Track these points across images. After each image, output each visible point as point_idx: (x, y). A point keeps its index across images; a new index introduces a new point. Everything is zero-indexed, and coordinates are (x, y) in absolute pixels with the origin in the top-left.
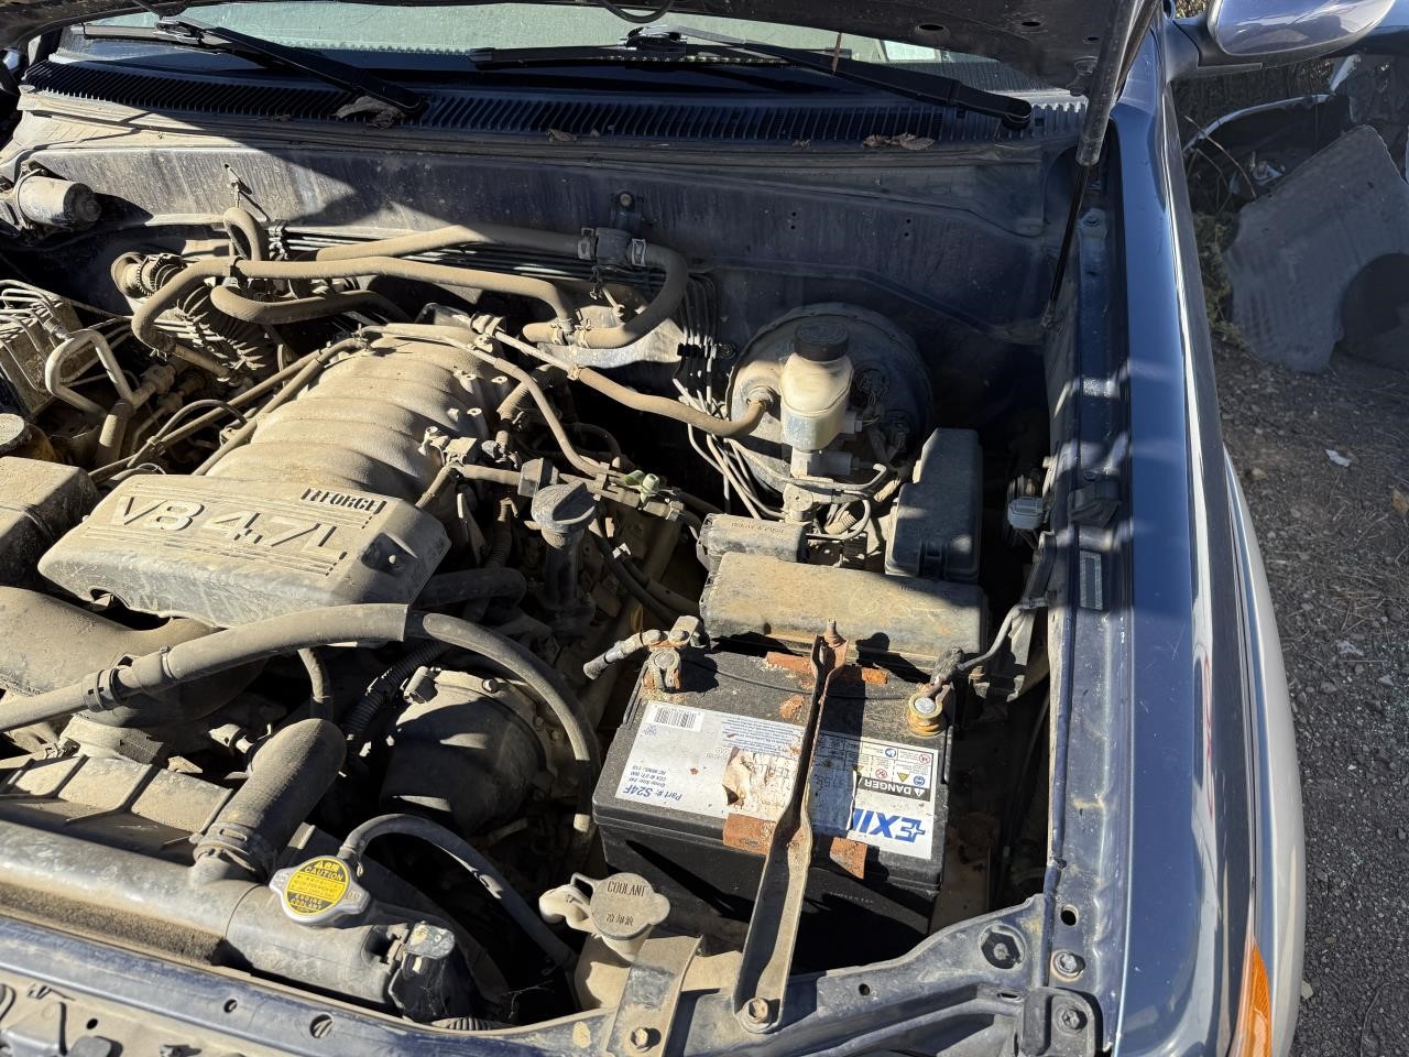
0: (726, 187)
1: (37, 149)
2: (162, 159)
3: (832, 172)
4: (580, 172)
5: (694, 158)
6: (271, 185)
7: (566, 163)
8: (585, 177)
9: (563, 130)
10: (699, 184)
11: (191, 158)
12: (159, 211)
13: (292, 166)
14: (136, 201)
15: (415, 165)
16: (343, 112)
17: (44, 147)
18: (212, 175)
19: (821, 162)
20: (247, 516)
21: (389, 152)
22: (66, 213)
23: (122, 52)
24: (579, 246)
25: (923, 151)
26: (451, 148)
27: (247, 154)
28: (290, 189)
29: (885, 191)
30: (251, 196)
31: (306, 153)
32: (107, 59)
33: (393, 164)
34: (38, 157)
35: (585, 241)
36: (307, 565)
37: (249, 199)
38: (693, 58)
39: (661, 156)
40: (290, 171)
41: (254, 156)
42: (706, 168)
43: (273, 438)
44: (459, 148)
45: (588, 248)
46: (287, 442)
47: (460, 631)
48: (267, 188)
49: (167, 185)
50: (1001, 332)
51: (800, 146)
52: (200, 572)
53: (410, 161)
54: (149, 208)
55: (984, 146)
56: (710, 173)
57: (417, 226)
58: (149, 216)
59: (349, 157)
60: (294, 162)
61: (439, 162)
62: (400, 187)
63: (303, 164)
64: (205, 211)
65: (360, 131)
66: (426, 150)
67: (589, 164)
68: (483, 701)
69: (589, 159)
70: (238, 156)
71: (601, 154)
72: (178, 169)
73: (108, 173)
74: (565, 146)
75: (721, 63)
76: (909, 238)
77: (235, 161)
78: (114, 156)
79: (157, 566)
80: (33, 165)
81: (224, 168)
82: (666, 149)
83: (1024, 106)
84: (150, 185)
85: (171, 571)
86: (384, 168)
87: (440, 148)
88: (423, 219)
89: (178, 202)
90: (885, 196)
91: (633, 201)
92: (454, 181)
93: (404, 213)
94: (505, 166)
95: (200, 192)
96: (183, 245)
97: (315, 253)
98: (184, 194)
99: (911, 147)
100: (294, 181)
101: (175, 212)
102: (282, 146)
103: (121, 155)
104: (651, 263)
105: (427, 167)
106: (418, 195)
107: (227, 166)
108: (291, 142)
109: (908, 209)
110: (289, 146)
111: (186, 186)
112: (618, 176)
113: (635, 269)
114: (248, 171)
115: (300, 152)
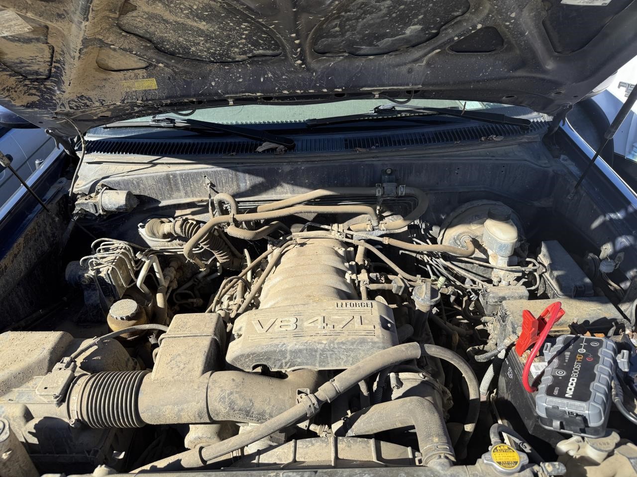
0: (431, 162)
1: (103, 178)
2: (171, 177)
3: (469, 151)
4: (370, 163)
5: (419, 152)
6: (226, 183)
7: (364, 160)
8: (373, 164)
9: (363, 148)
10: (420, 162)
11: (187, 175)
12: (165, 199)
13: (238, 173)
14: (154, 196)
15: (297, 168)
16: (260, 149)
17: (108, 177)
18: (197, 181)
19: (467, 148)
20: (321, 319)
21: (285, 164)
22: (126, 205)
23: (128, 132)
24: (377, 191)
25: (502, 141)
26: (313, 159)
27: (217, 171)
28: (235, 183)
29: (493, 156)
30: (215, 188)
31: (247, 168)
32: (118, 136)
33: (287, 168)
34: (106, 182)
35: (379, 189)
36: (363, 334)
37: (213, 189)
38: (399, 115)
39: (405, 153)
40: (236, 175)
41: (220, 171)
42: (421, 155)
43: (287, 286)
44: (318, 159)
45: (381, 191)
46: (295, 286)
47: (438, 350)
48: (224, 184)
49: (171, 188)
50: (537, 204)
51: (457, 143)
52: (320, 345)
53: (295, 166)
54: (159, 199)
55: (522, 137)
56: (424, 157)
57: (293, 192)
58: (160, 202)
59: (267, 168)
60: (239, 171)
61: (308, 165)
62: (289, 177)
63: (244, 172)
64: (189, 197)
65: (273, 156)
66: (301, 162)
67: (374, 159)
68: (423, 382)
69: (373, 158)
70: (212, 171)
71: (378, 155)
72: (179, 180)
73: (141, 185)
74: (364, 153)
75: (410, 116)
76: (503, 173)
77: (210, 174)
78: (147, 178)
79: (297, 346)
80: (103, 186)
81: (203, 178)
82: (406, 150)
83: (527, 121)
84: (162, 188)
85: (305, 347)
86: (282, 171)
87: (309, 160)
88: (296, 188)
89: (175, 194)
90: (494, 158)
91: (392, 172)
92: (314, 172)
93: (287, 187)
94: (337, 164)
95: (189, 189)
96: (175, 213)
97: (256, 208)
98: (179, 190)
99: (497, 140)
100: (237, 180)
101: (173, 199)
102: (235, 166)
103: (150, 177)
104: (407, 194)
105: (303, 168)
106: (296, 180)
107: (205, 176)
108: (238, 163)
109: (504, 162)
110: (237, 165)
111: (181, 187)
112: (386, 163)
113: (401, 197)
114: (216, 178)
115: (243, 167)
